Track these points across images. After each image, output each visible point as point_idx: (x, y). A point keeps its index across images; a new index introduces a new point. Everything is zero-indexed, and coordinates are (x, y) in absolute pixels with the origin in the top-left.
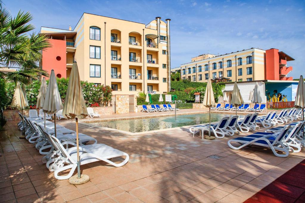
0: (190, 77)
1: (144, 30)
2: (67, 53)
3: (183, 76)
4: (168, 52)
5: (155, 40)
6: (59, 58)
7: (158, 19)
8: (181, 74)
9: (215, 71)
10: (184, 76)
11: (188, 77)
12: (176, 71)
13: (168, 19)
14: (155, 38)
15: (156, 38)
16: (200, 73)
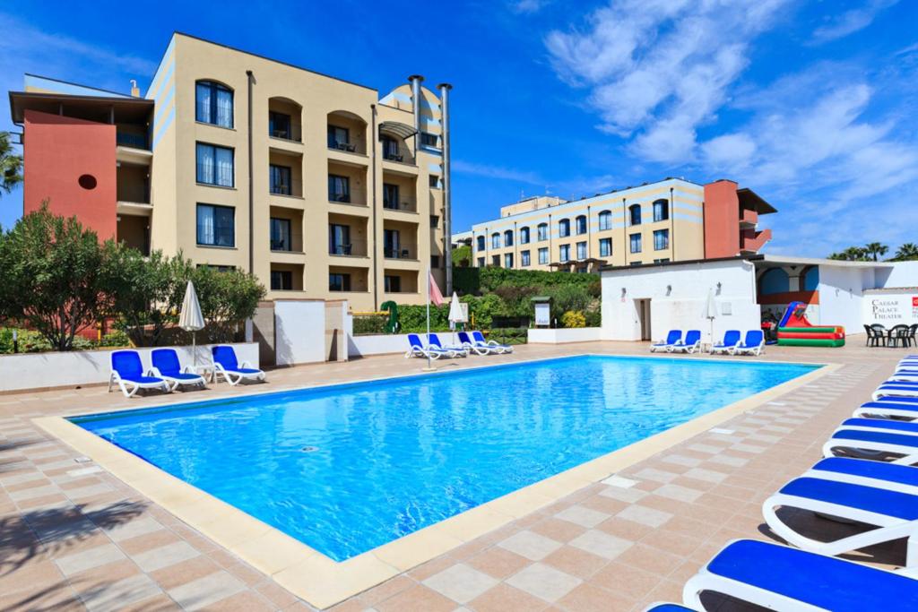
0: (497, 258)
1: (373, 107)
2: (119, 165)
3: (477, 254)
4: (442, 181)
5: (407, 141)
6: (88, 182)
7: (415, 82)
8: (471, 250)
9: (565, 241)
10: (482, 254)
11: (494, 257)
12: (459, 241)
13: (445, 85)
14: (407, 137)
15: (411, 135)
16: (526, 247)
